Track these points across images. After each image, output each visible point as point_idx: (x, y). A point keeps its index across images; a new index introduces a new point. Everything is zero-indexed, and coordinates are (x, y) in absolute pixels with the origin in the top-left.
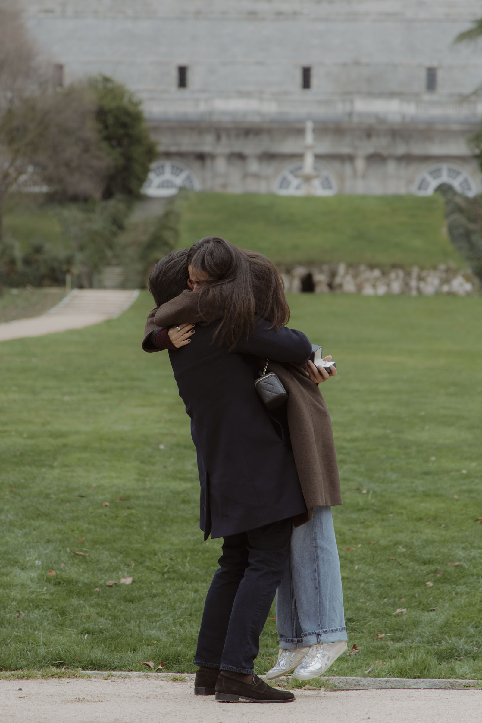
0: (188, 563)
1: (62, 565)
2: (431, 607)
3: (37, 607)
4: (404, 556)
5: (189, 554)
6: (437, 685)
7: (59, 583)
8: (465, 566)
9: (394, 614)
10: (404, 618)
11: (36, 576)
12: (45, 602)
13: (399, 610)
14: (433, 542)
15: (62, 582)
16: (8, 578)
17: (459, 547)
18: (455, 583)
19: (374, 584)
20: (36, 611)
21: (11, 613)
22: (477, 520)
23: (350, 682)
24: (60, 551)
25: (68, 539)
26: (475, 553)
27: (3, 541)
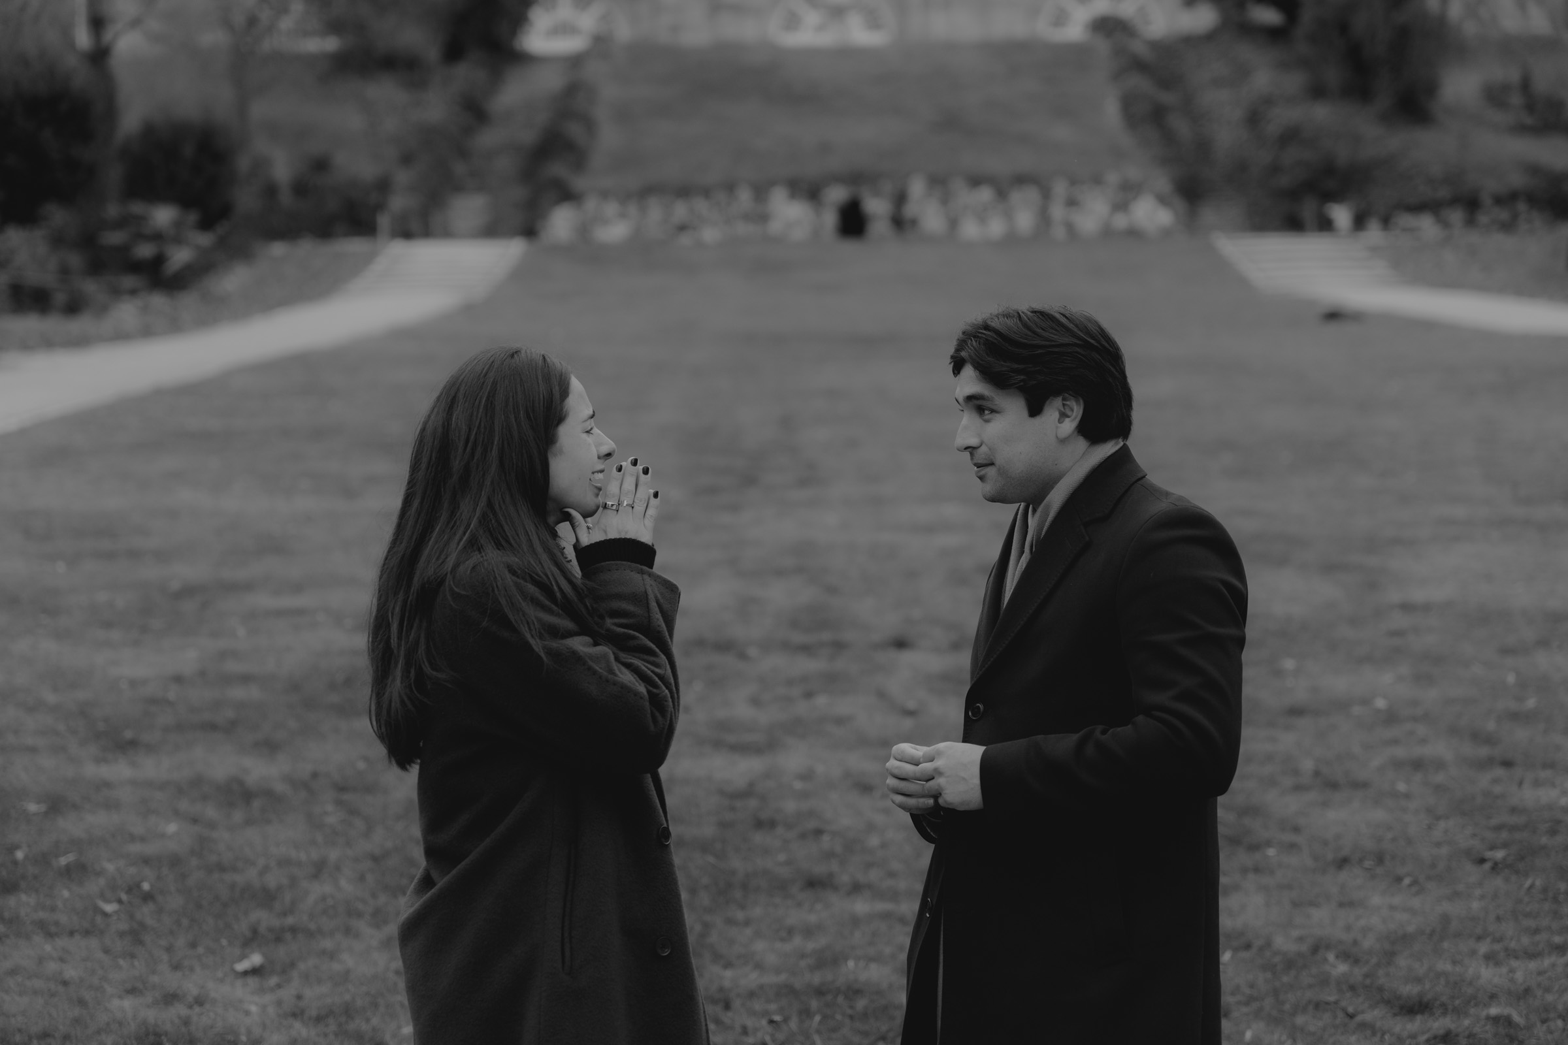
0: (818, 1032)
4: (1352, 988)
5: (814, 1004)
8: (1516, 1018)
14: (1405, 939)
17: (1473, 953)
22: (1482, 861)
26: (1522, 972)
27: (336, 967)
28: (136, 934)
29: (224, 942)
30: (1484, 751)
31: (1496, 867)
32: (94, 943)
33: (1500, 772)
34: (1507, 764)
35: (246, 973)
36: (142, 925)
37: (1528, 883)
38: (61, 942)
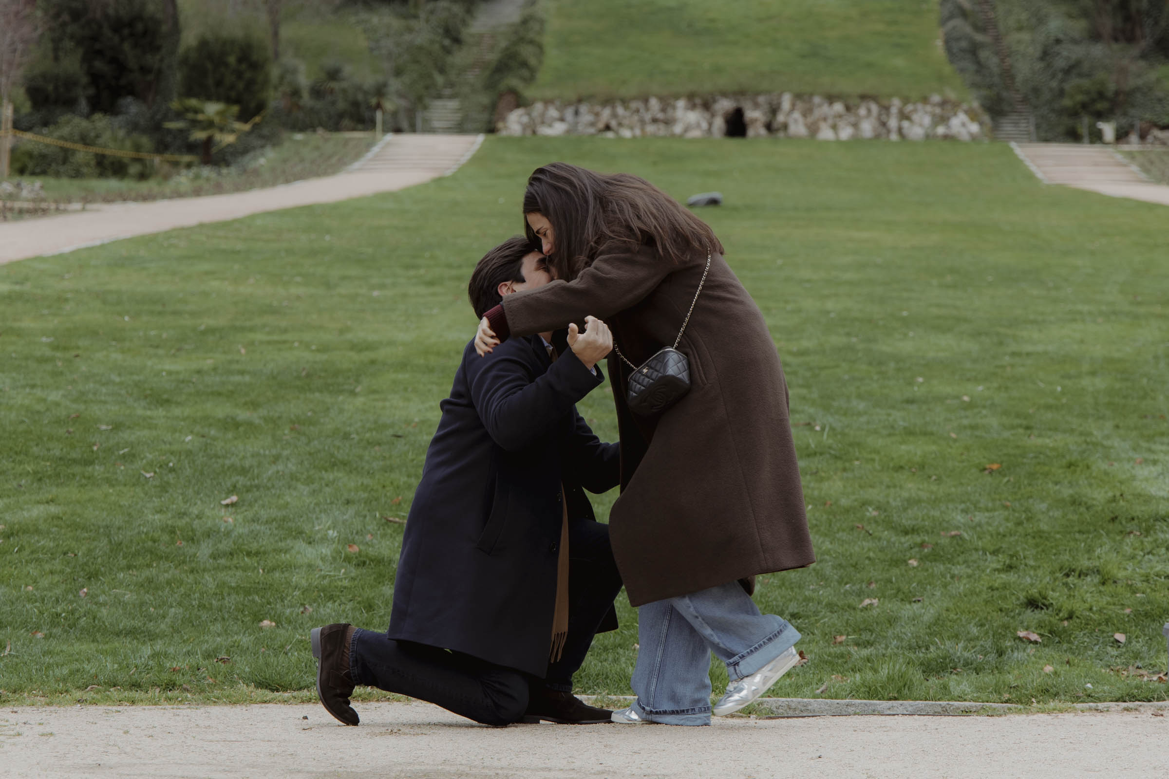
1: (368, 537)
2: (914, 596)
3: (331, 598)
4: (876, 522)
6: (922, 709)
7: (364, 563)
8: (965, 535)
9: (860, 606)
10: (875, 612)
11: (329, 553)
12: (342, 591)
13: (867, 601)
14: (919, 501)
15: (368, 562)
16: (288, 556)
17: (957, 508)
18: (950, 561)
19: (830, 563)
20: (330, 604)
21: (291, 607)
22: (985, 469)
23: (793, 705)
24: (365, 517)
25: (377, 499)
26: (979, 517)
27: (281, 502)
28: (164, 488)
29: (216, 492)
30: (1017, 421)
31: (991, 472)
32: (138, 489)
33: (1021, 431)
34: (1028, 428)
35: (227, 506)
36: (168, 483)
37: (1006, 480)
38: (118, 488)
